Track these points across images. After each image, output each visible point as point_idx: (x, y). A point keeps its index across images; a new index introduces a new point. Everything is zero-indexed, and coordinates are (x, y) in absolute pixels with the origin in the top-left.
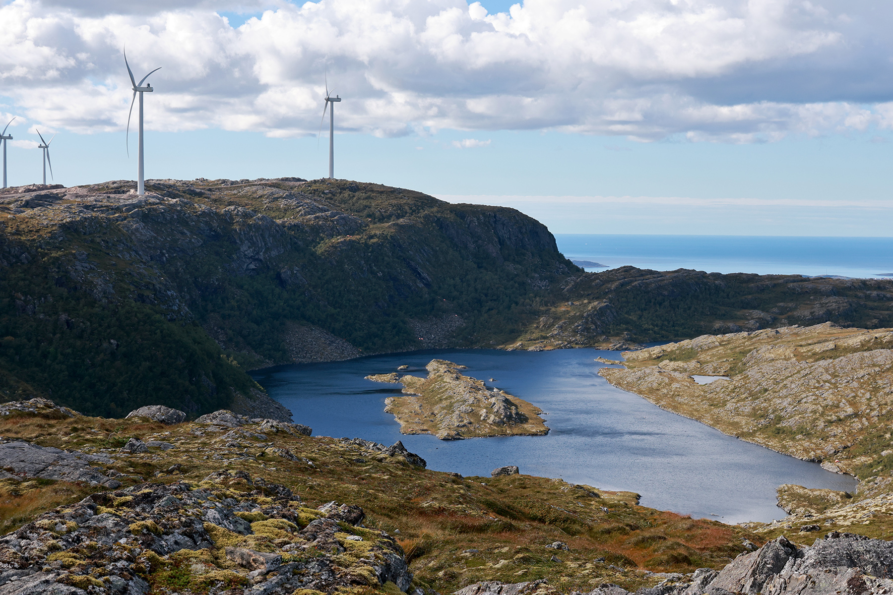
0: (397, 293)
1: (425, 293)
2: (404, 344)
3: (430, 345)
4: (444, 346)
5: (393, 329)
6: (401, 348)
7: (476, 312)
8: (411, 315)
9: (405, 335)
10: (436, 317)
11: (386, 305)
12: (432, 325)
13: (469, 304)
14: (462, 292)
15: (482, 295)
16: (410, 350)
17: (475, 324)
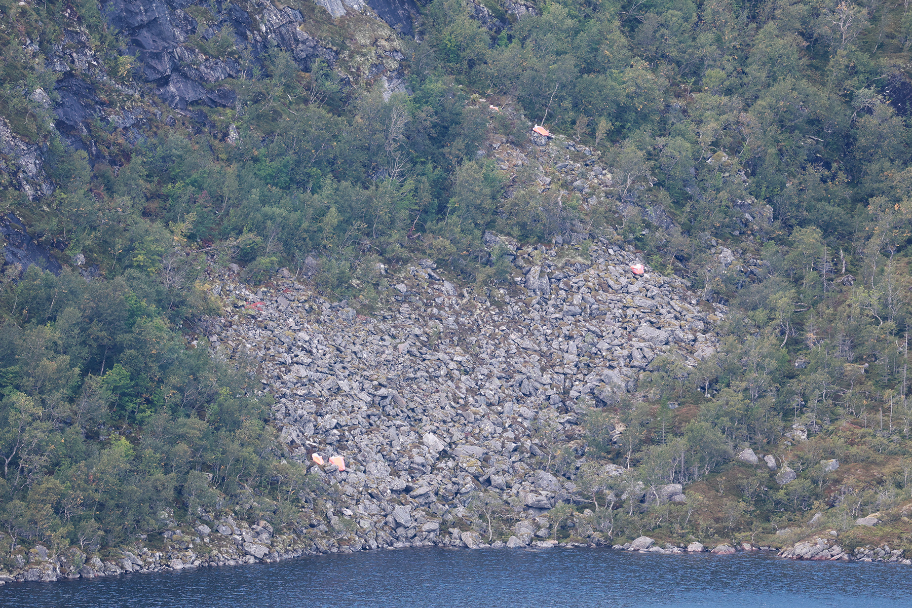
0: (127, 62)
1: (379, 69)
2: (180, 502)
3: (402, 514)
4: (525, 529)
5: (92, 367)
6: (155, 540)
7: (810, 236)
8: (245, 257)
9: (194, 425)
10: (463, 277)
11: (30, 164)
12: (430, 344)
13: (753, 167)
14: (696, 71)
15: (866, 95)
16: (226, 558)
17: (796, 345)
